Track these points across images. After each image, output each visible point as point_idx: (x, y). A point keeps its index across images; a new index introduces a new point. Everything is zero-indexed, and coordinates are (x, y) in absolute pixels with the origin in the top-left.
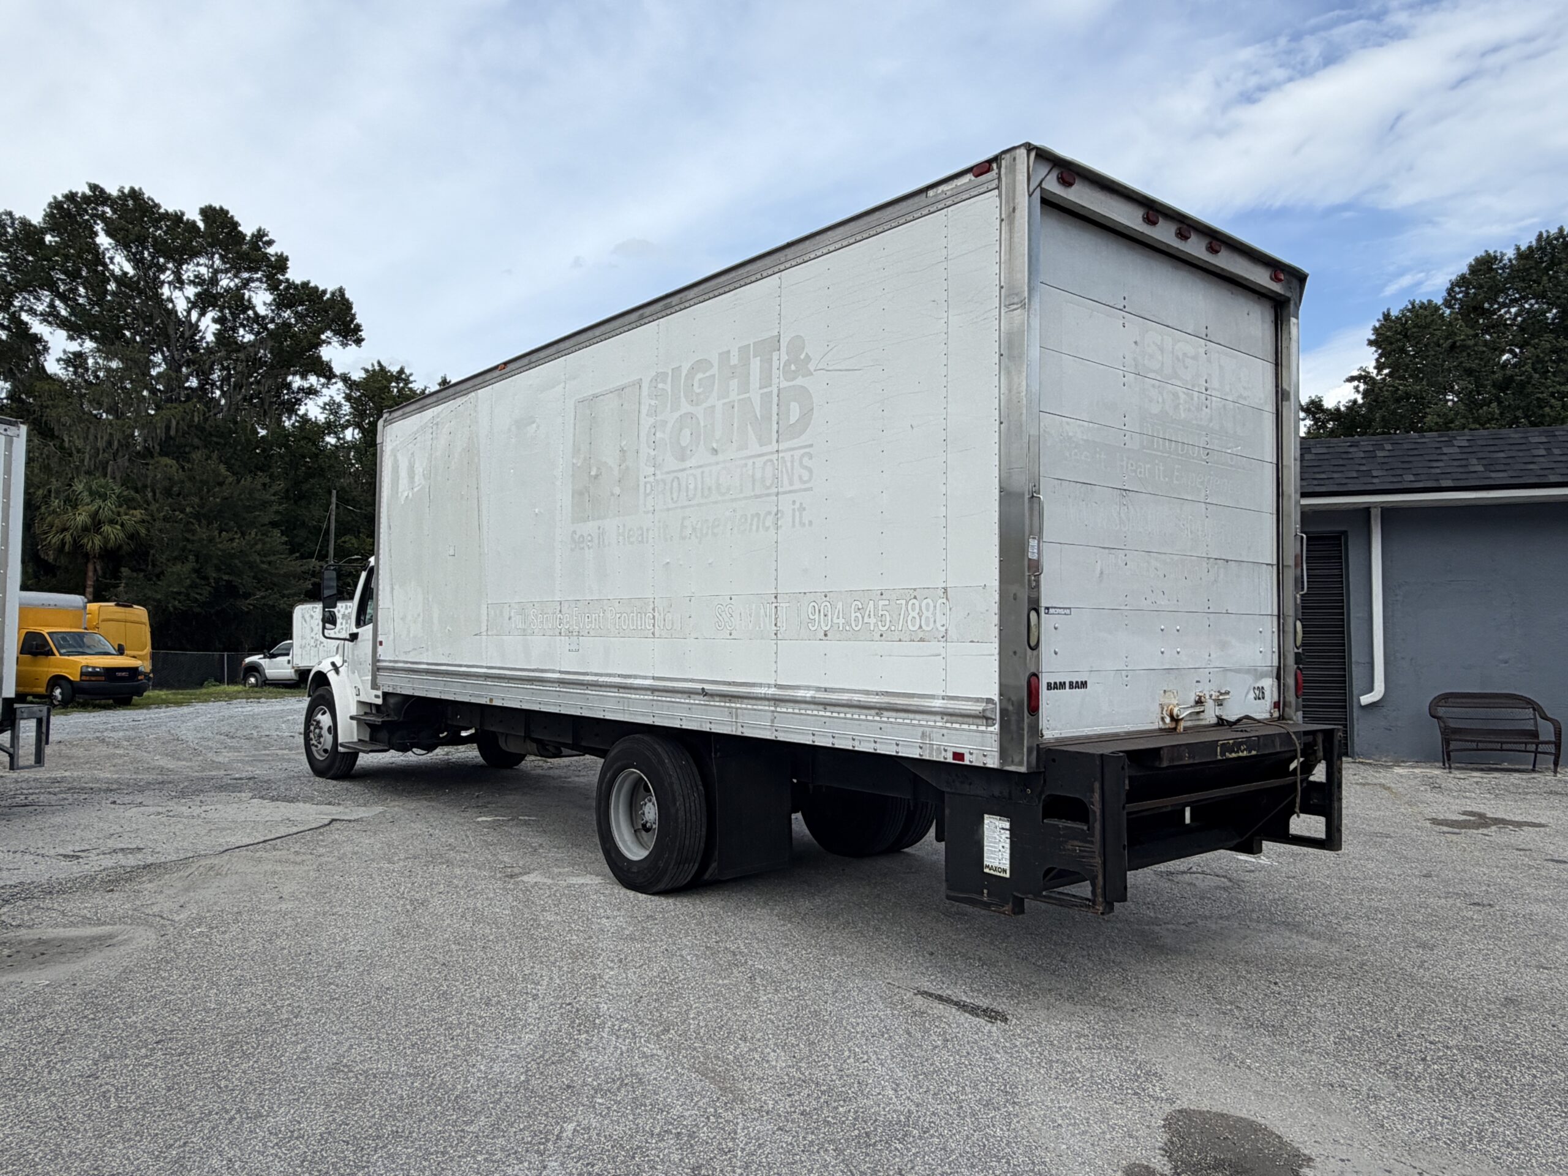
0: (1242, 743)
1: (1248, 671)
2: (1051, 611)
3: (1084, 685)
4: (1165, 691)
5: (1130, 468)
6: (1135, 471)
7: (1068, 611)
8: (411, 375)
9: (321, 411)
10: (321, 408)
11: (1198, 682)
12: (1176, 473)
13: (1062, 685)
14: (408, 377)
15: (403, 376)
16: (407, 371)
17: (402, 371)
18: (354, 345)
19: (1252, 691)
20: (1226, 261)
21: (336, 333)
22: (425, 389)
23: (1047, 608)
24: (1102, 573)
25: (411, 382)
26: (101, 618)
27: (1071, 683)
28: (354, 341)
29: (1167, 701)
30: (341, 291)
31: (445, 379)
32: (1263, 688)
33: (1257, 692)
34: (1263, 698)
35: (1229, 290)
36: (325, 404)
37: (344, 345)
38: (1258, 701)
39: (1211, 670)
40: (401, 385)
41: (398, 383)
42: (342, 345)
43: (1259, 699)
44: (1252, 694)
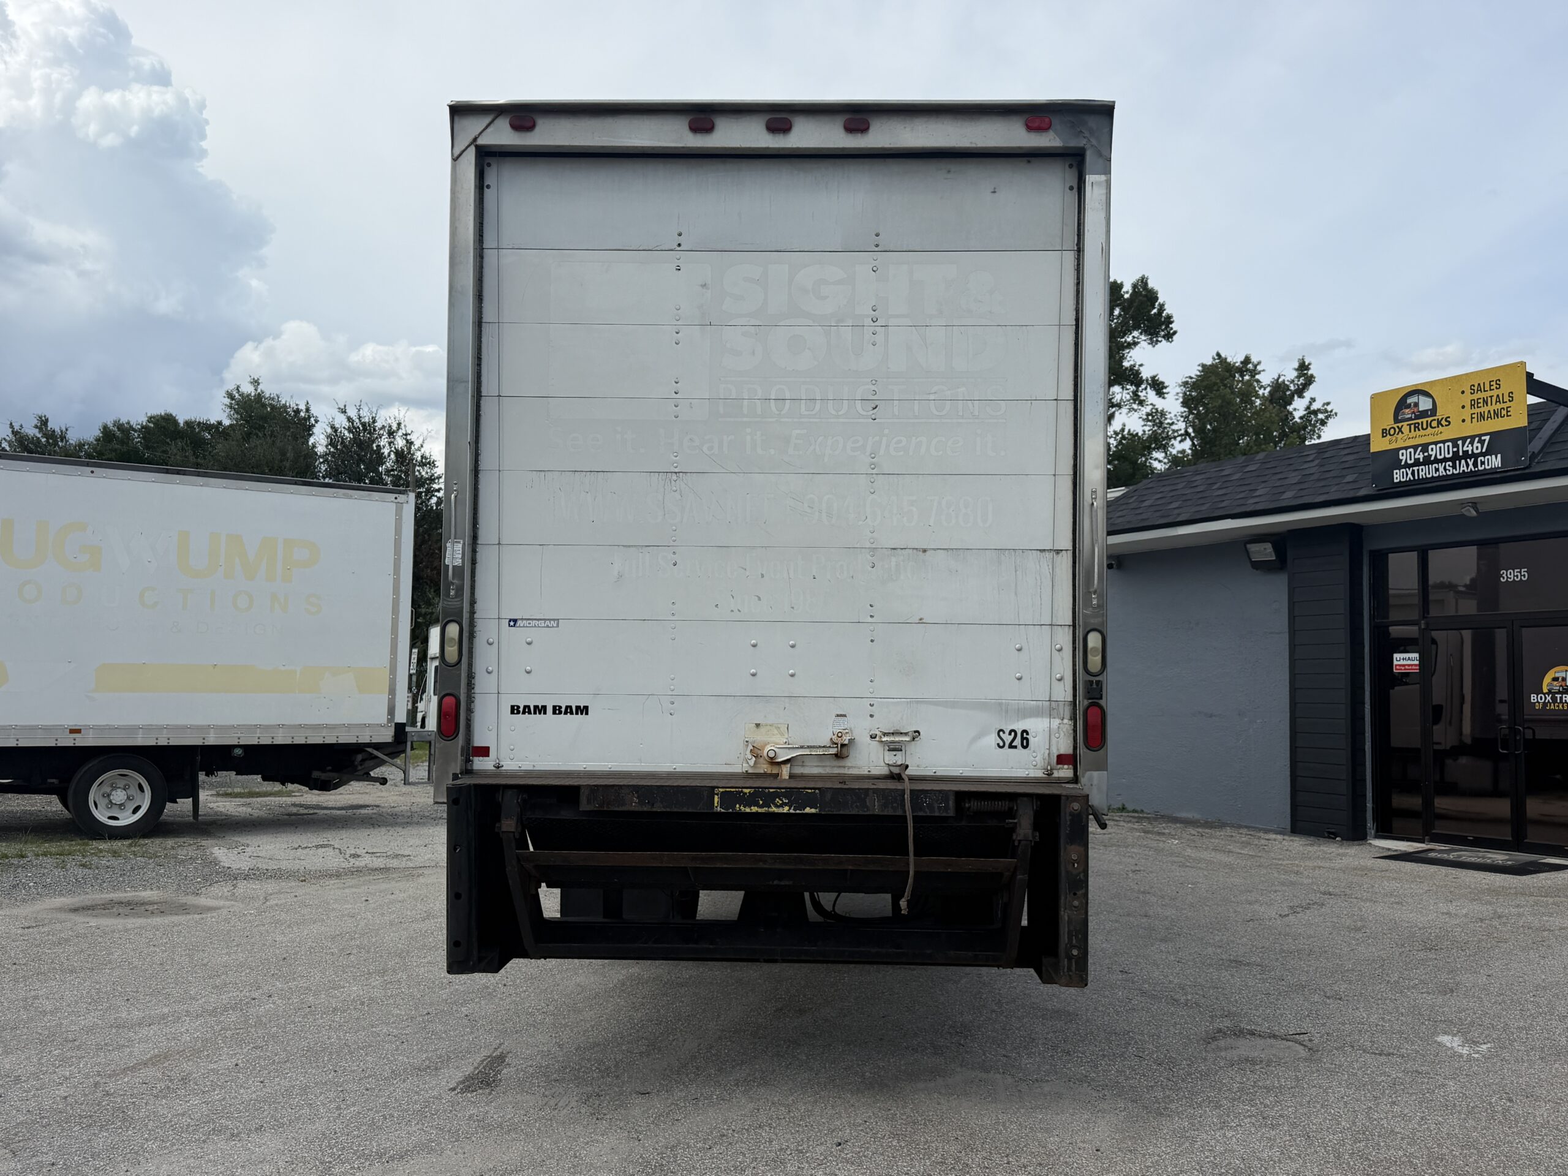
1: (981, 706)
2: (519, 622)
5: (687, 444)
6: (699, 448)
8: (1259, 363)
9: (1143, 423)
10: (1144, 420)
11: (839, 715)
14: (1255, 366)
15: (1250, 366)
16: (1254, 360)
17: (1247, 360)
18: (1164, 342)
19: (993, 735)
21: (1145, 332)
22: (1279, 377)
25: (1259, 373)
28: (1164, 337)
30: (1143, 281)
31: (1304, 362)
32: (1031, 732)
33: (1008, 737)
34: (1025, 747)
36: (1148, 415)
37: (1153, 343)
38: (1006, 750)
39: (873, 700)
40: (1247, 378)
41: (1242, 376)
42: (1151, 343)
43: (1011, 746)
44: (993, 739)
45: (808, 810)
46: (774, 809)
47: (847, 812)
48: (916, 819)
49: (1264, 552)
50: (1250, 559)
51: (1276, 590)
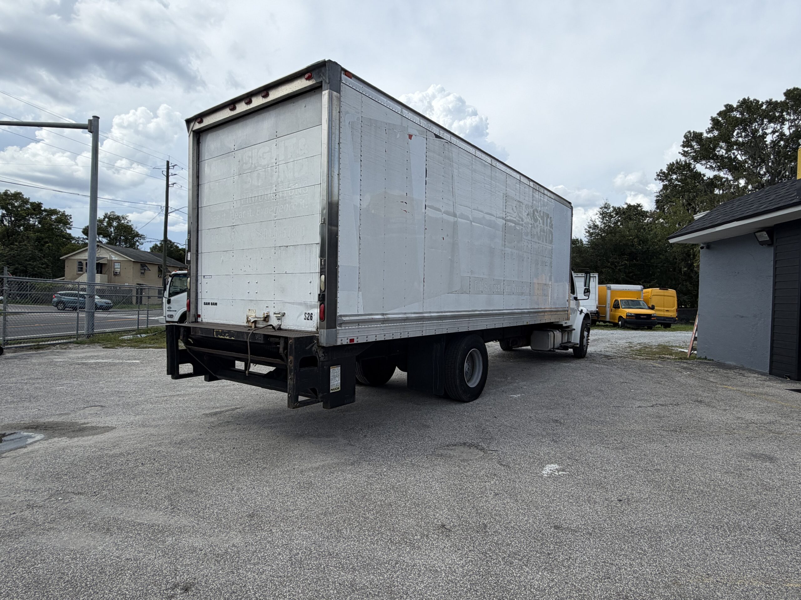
0: (226, 333)
1: (300, 304)
2: (205, 277)
3: (216, 304)
4: (249, 310)
5: (236, 216)
6: (238, 216)
7: (210, 277)
11: (267, 307)
12: (258, 211)
13: (209, 304)
19: (304, 315)
20: (275, 95)
23: (204, 276)
24: (223, 261)
26: (652, 294)
27: (212, 303)
29: (250, 314)
32: (312, 314)
33: (307, 316)
34: (311, 320)
35: (291, 103)
38: (306, 320)
39: (275, 302)
43: (308, 319)
44: (303, 316)
45: (232, 338)
46: (226, 337)
47: (239, 340)
48: (250, 342)
49: (764, 236)
50: (758, 240)
51: (768, 255)
